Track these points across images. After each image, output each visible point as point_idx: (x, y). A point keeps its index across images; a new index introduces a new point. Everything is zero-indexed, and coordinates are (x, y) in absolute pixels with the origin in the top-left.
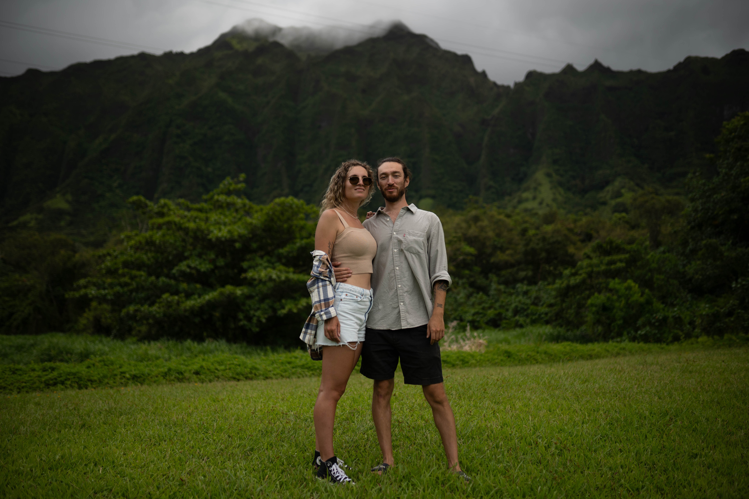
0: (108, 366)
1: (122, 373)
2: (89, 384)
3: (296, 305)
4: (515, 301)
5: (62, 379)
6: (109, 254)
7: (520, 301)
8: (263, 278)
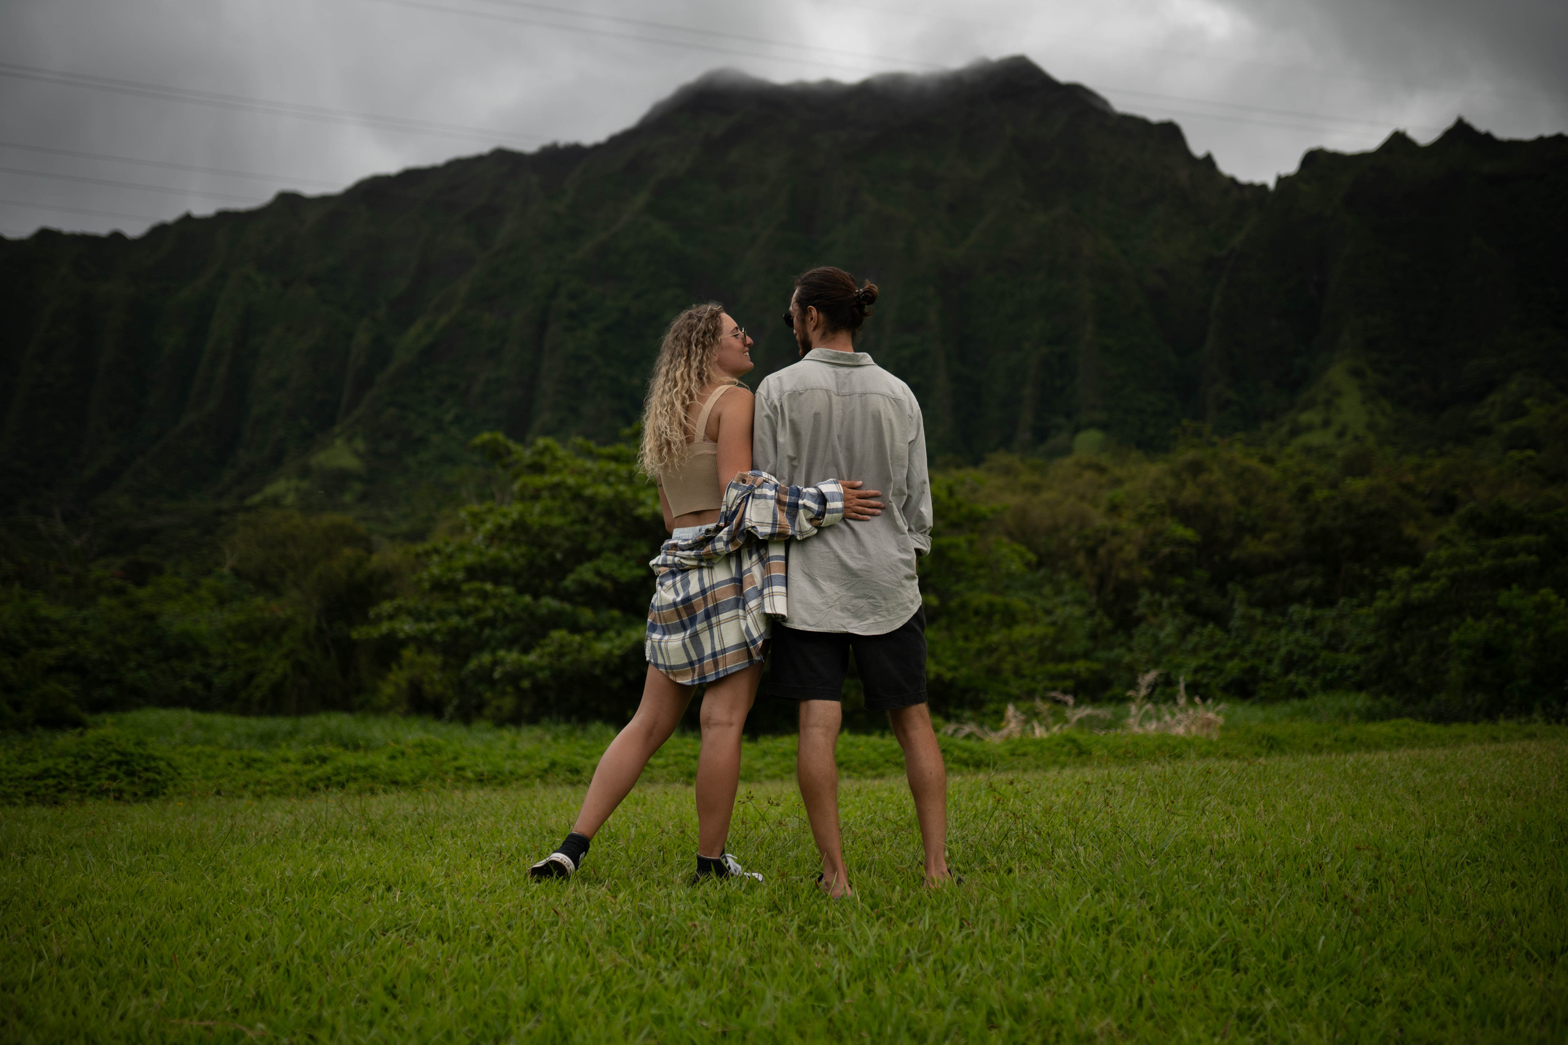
0: (430, 755)
1: (458, 769)
4: (1286, 641)
6: (437, 551)
7: (1297, 642)
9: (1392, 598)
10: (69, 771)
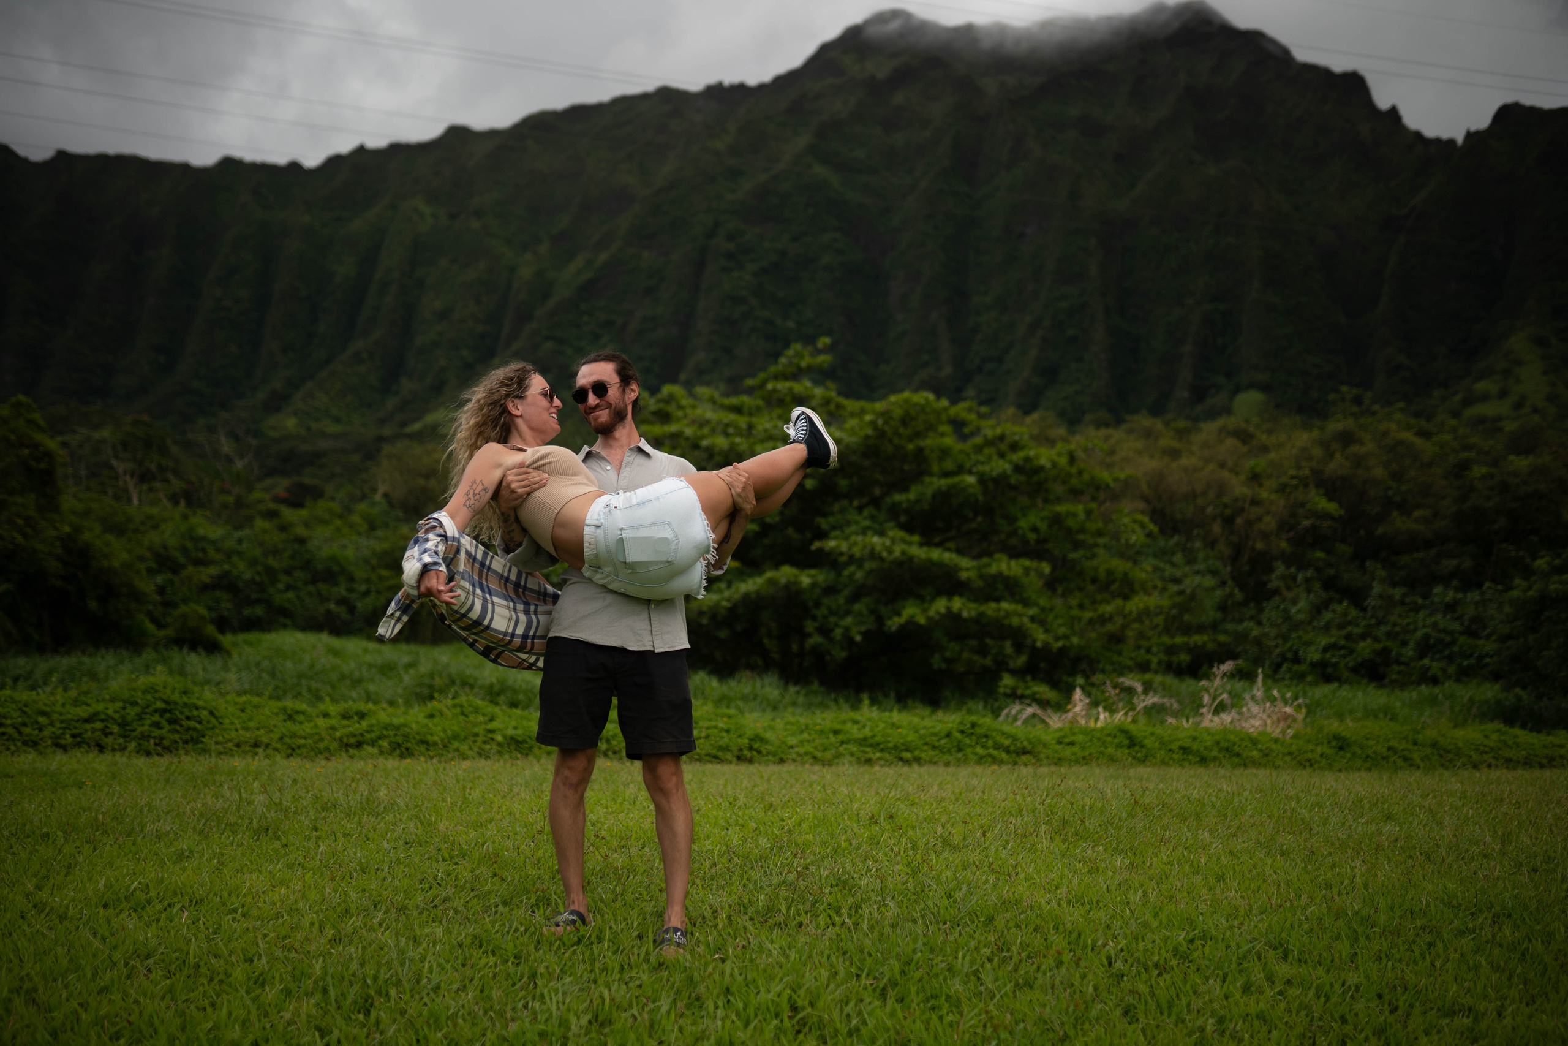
1: (490, 731)
2: (423, 748)
3: (925, 610)
4: (1424, 624)
5: (373, 736)
7: (1435, 625)
8: (857, 551)
9: (1530, 588)
10: (116, 716)
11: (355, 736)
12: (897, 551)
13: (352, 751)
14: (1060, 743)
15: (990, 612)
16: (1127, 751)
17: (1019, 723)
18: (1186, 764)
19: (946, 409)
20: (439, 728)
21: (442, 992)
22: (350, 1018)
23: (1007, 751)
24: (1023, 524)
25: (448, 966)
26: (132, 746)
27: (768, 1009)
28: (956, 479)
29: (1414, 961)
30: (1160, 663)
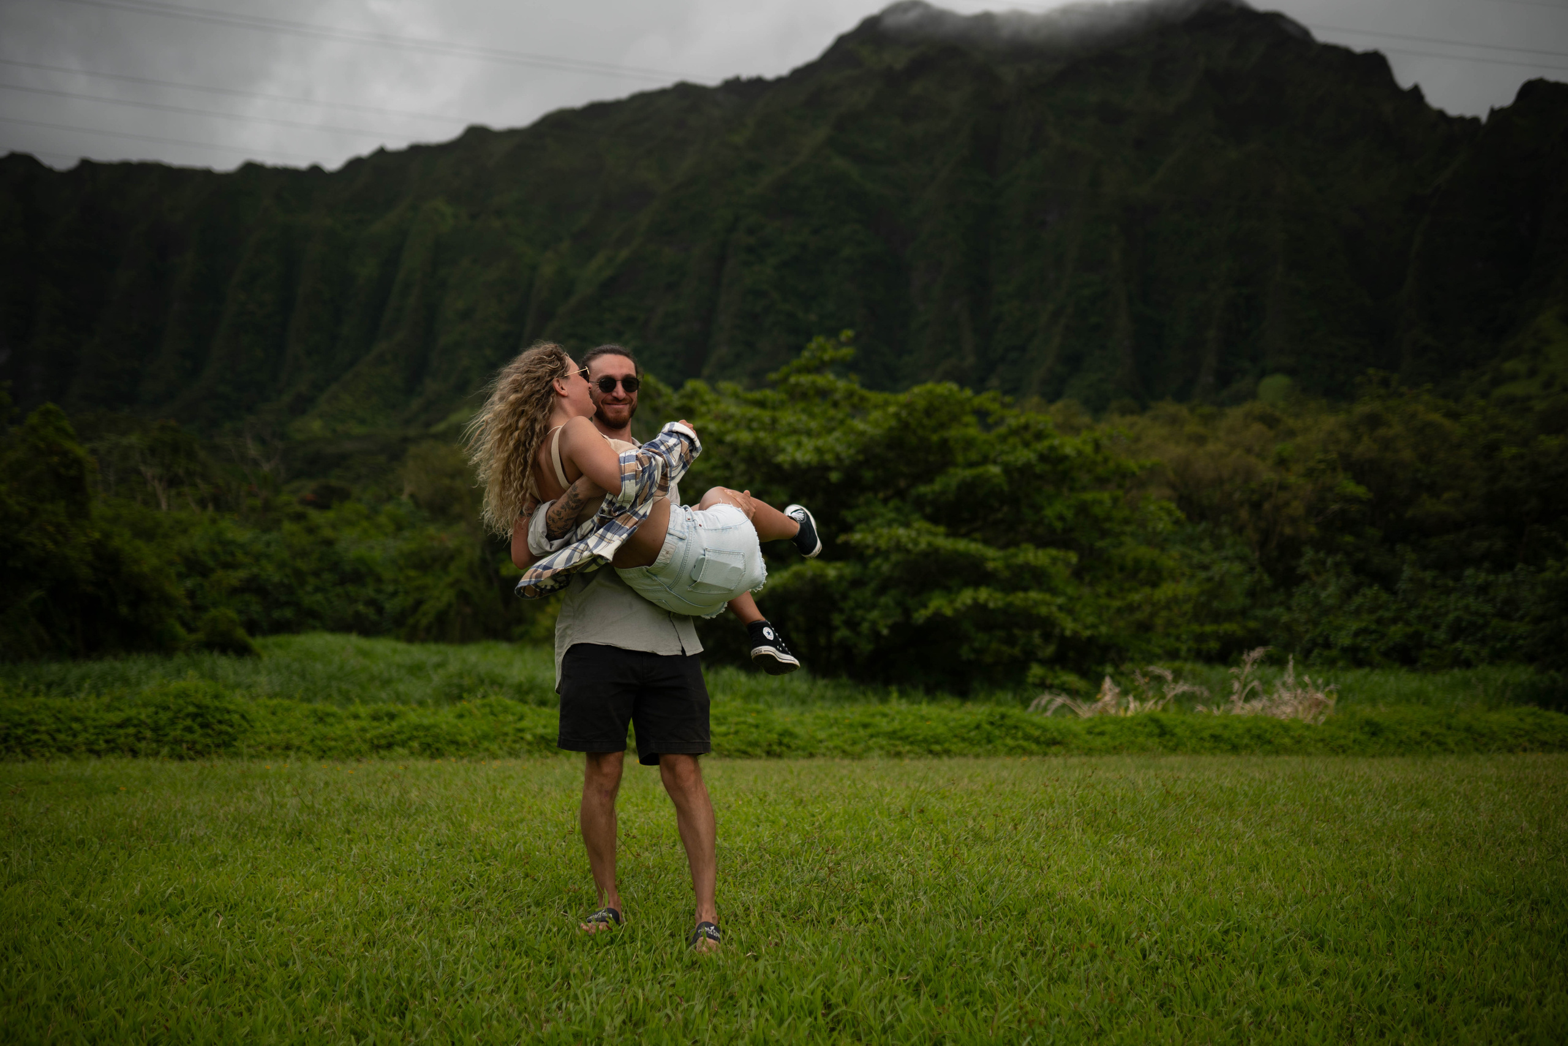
2: (453, 748)
3: (951, 602)
4: (1455, 607)
5: (404, 737)
7: (1467, 608)
8: (883, 544)
10: (149, 721)
11: (384, 737)
12: (923, 545)
13: (382, 753)
14: (1090, 732)
15: (1018, 602)
16: (1157, 740)
17: (1049, 713)
18: (1218, 752)
19: (969, 400)
20: (469, 728)
21: (476, 994)
22: (385, 1021)
23: (1037, 741)
24: (1049, 512)
25: (482, 968)
26: (165, 750)
27: (802, 1006)
28: (980, 470)
29: (1452, 949)
30: (1189, 650)
